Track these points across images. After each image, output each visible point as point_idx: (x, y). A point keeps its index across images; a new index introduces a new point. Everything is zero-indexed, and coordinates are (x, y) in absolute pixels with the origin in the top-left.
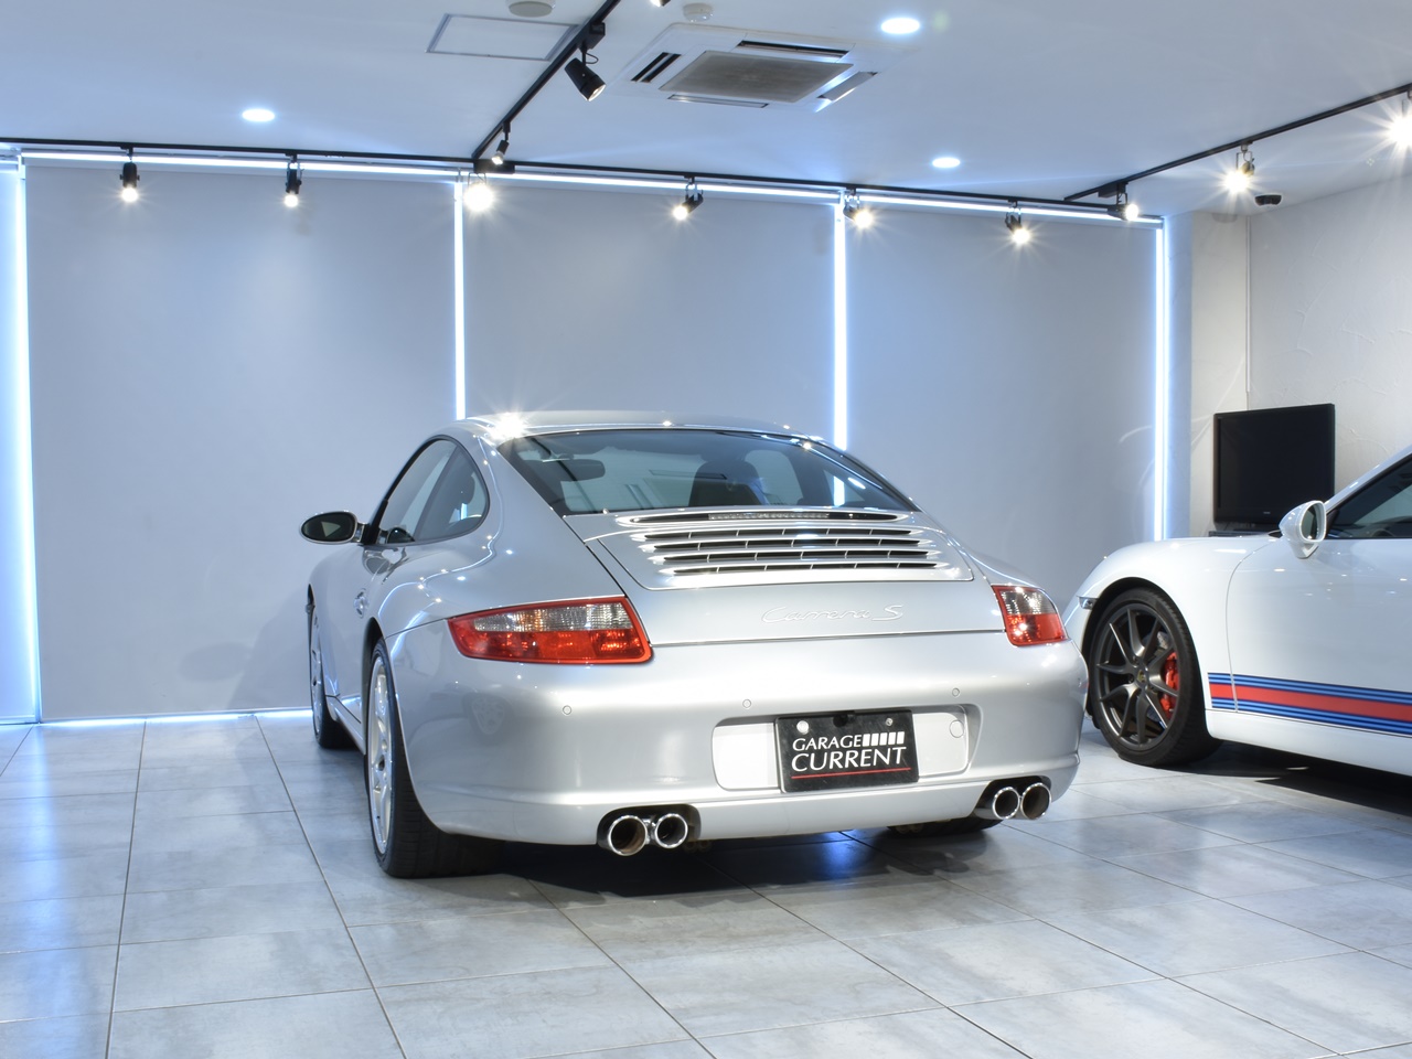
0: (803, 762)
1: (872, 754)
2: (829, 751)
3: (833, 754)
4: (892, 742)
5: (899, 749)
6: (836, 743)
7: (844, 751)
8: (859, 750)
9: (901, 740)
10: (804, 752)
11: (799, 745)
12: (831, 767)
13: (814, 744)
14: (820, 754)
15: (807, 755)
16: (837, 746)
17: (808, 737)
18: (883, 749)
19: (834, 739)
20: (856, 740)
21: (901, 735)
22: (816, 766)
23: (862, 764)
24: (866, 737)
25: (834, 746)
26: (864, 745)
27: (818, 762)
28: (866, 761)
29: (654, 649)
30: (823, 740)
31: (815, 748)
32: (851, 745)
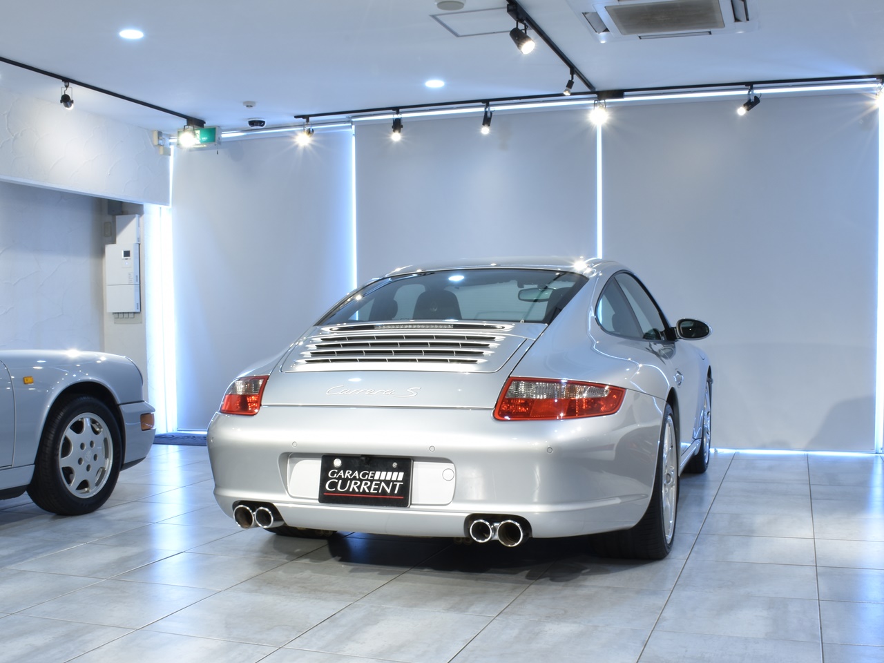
0: (333, 485)
1: (379, 485)
2: (351, 480)
3: (353, 482)
4: (394, 478)
6: (357, 475)
7: (361, 481)
10: (335, 478)
11: (333, 474)
12: (351, 490)
13: (342, 474)
14: (345, 481)
15: (337, 481)
16: (357, 477)
17: (339, 469)
18: (388, 483)
19: (356, 472)
21: (401, 474)
22: (341, 488)
23: (372, 491)
24: (378, 473)
25: (355, 477)
26: (375, 478)
27: (343, 487)
28: (375, 489)
30: (349, 472)
31: (343, 477)
32: (366, 478)
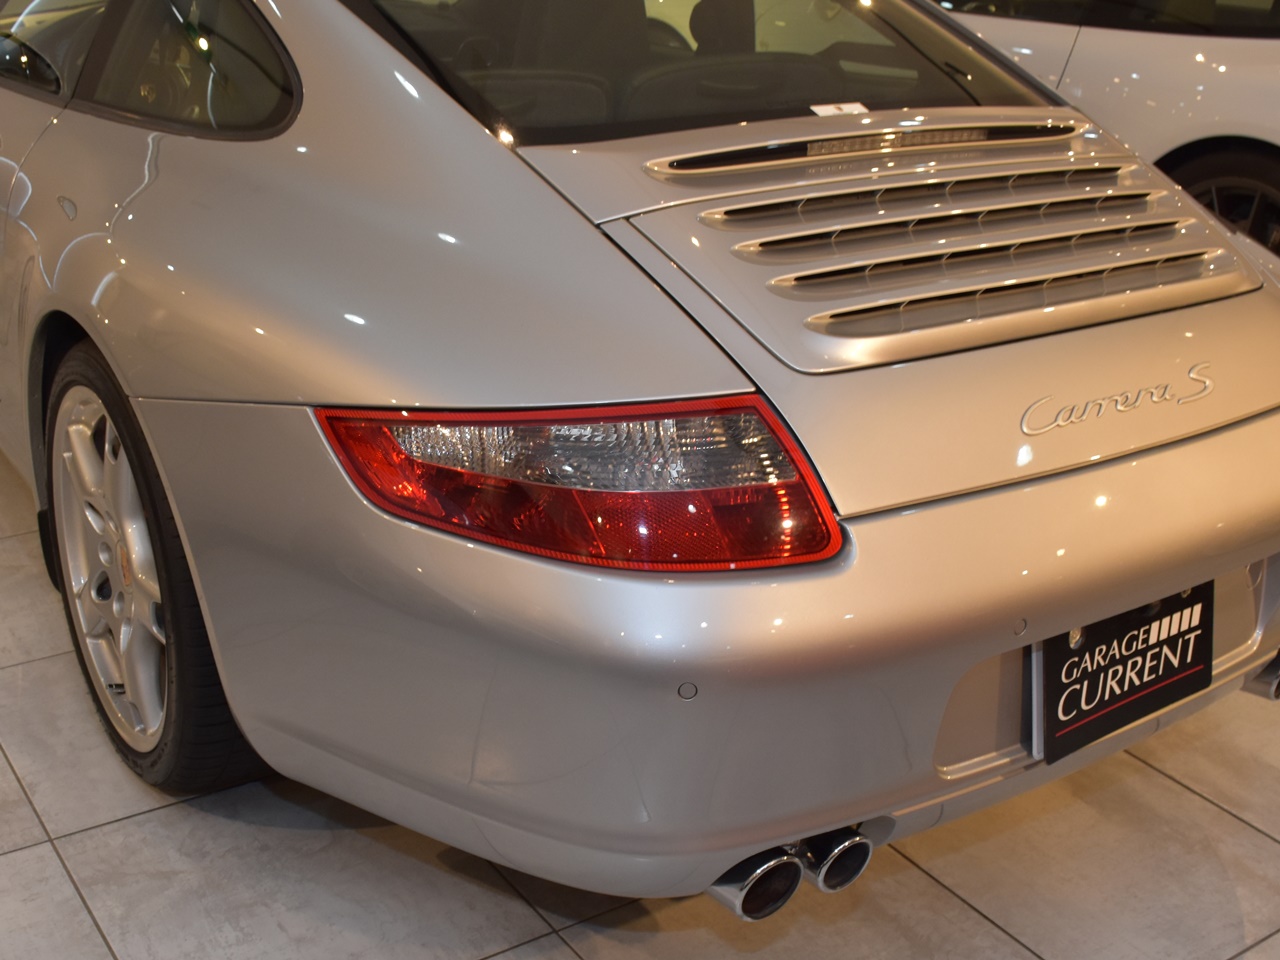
1: (1159, 656)
2: (1105, 669)
3: (1110, 672)
4: (1185, 626)
5: (1192, 636)
6: (1117, 651)
7: (1125, 662)
8: (1142, 653)
9: (1196, 622)
10: (1075, 682)
11: (1069, 675)
12: (1107, 697)
13: (1089, 664)
14: (1093, 677)
15: (1078, 687)
16: (1118, 656)
17: (1081, 652)
18: (1171, 642)
20: (1141, 637)
21: (1198, 608)
22: (1088, 703)
23: (1146, 679)
24: (1154, 628)
25: (1113, 656)
26: (1150, 643)
27: (1092, 695)
28: (1151, 672)
29: (851, 529)
30: (1101, 651)
31: (1090, 669)
32: (1134, 649)
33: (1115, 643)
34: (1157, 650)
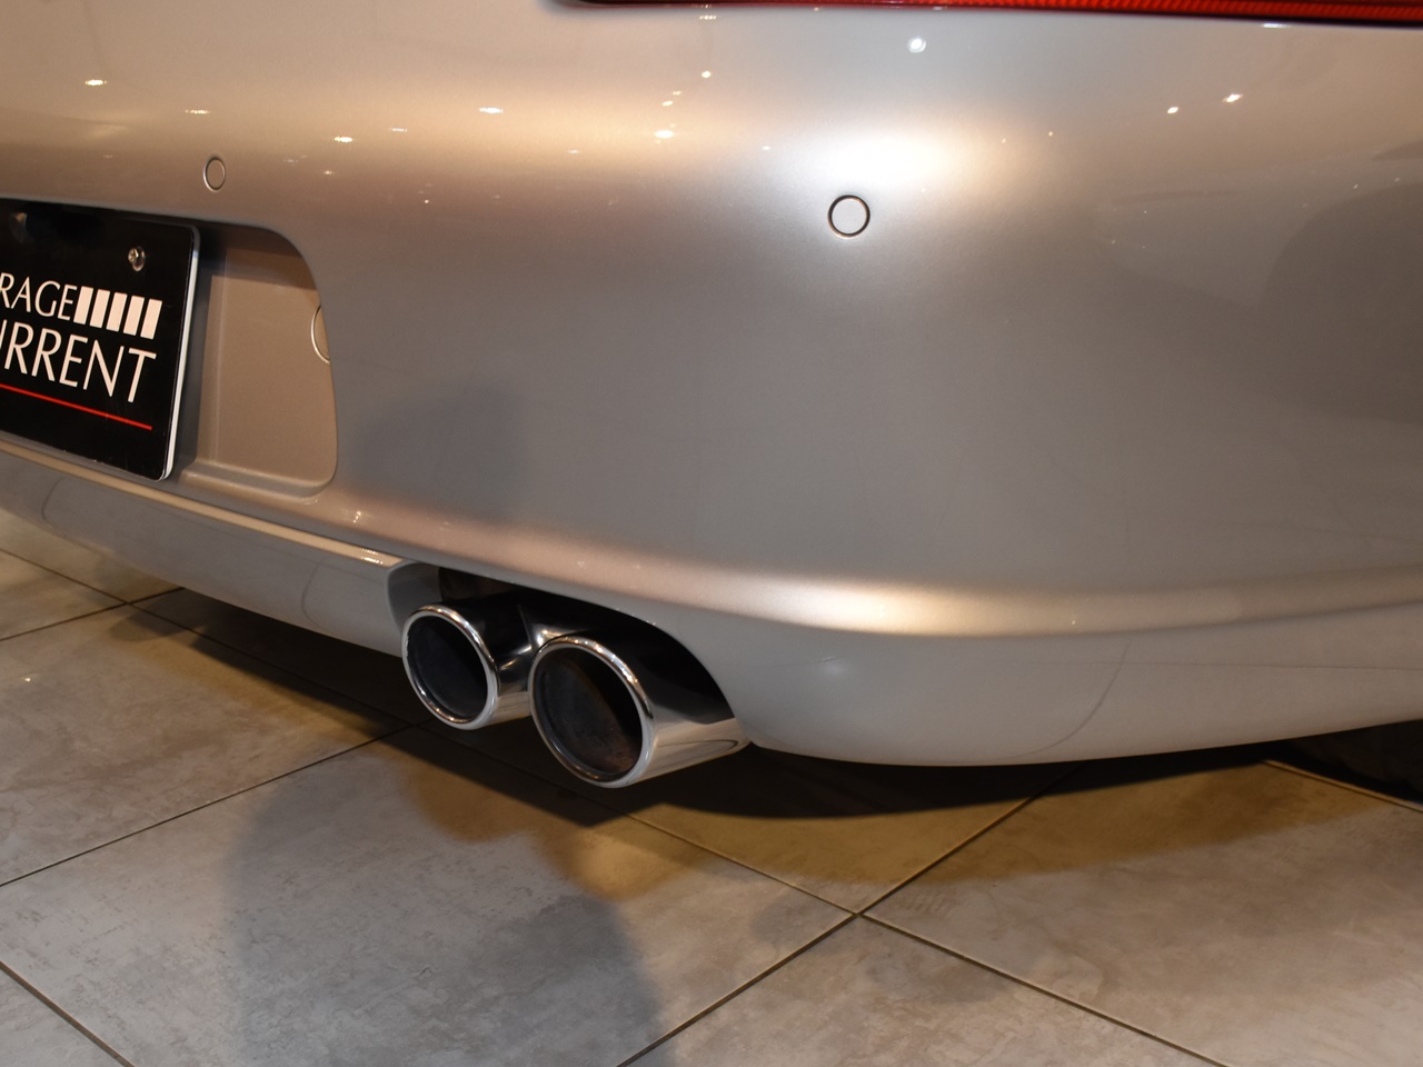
1: (86, 352)
3: (16, 327)
4: (131, 327)
5: (141, 355)
6: (28, 297)
7: (38, 325)
8: (66, 332)
9: (149, 332)
16: (29, 309)
18: (112, 341)
20: (64, 300)
24: (85, 296)
25: (22, 303)
26: (76, 320)
28: (76, 372)
32: (52, 313)
33: (27, 282)
34: (85, 340)
